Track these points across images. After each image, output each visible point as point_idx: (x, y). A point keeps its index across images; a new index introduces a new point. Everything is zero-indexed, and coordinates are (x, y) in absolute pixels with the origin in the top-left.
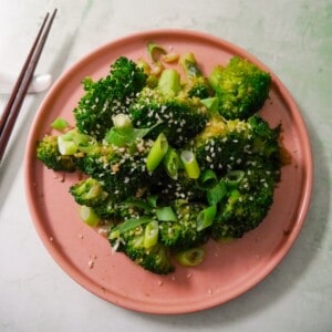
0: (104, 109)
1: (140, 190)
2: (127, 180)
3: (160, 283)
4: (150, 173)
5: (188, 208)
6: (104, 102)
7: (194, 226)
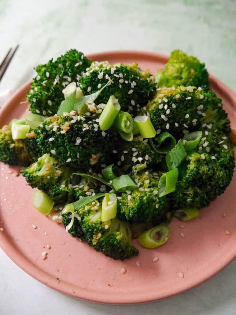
0: (55, 83)
1: (94, 156)
2: (79, 141)
3: (123, 270)
4: (104, 134)
5: (147, 173)
6: (55, 77)
7: (155, 192)
